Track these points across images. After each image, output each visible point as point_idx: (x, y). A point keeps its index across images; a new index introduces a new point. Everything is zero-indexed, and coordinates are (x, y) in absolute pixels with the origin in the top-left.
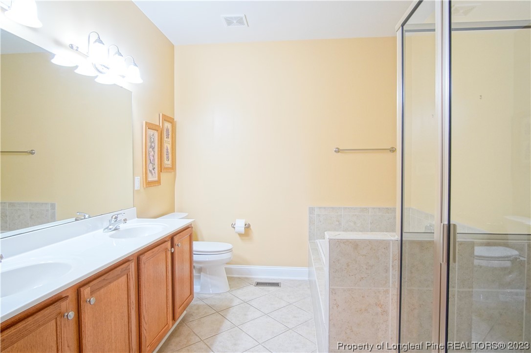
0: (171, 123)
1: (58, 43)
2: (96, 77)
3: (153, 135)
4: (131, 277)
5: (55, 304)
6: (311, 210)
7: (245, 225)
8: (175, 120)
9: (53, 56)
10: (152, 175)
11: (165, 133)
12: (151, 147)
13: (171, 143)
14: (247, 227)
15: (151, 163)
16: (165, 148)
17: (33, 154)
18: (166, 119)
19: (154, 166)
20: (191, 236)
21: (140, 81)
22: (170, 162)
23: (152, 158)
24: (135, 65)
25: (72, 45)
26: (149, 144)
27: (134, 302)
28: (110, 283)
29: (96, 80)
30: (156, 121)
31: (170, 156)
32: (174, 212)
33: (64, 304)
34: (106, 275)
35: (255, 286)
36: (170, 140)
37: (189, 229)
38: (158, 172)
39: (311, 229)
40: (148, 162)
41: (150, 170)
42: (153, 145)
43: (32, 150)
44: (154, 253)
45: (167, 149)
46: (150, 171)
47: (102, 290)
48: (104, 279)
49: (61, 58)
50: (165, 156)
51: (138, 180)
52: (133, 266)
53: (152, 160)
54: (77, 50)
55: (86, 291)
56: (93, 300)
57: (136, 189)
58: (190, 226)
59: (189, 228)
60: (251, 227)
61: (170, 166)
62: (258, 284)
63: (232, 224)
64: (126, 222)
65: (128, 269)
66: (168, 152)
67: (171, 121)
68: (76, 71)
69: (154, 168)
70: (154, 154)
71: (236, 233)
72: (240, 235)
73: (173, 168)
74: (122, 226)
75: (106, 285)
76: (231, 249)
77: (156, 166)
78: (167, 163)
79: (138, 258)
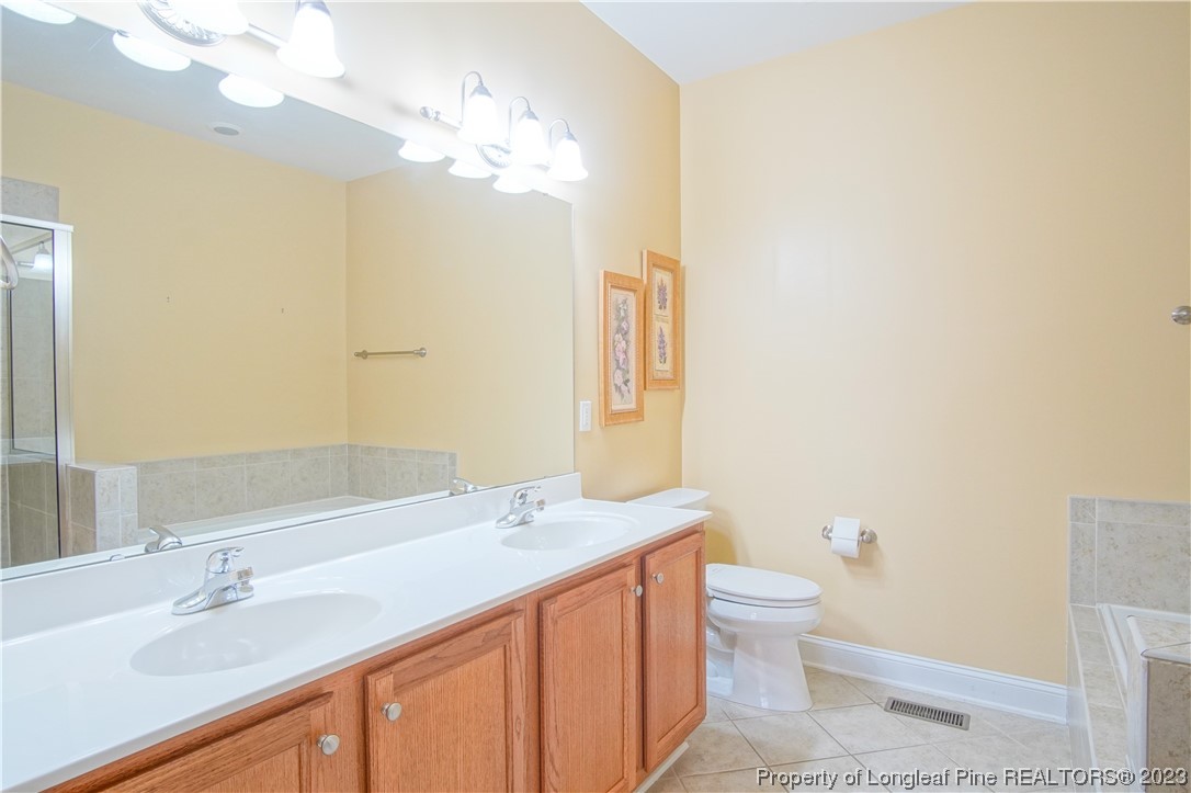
0: (672, 271)
1: (400, 110)
2: (494, 178)
3: (625, 302)
4: (514, 654)
5: (295, 711)
6: (1081, 508)
7: (862, 534)
8: (682, 264)
9: (401, 142)
10: (623, 396)
11: (655, 296)
12: (619, 330)
13: (670, 318)
14: (868, 540)
15: (618, 367)
16: (657, 331)
17: (423, 355)
18: (657, 262)
19: (627, 376)
20: (698, 555)
21: (581, 174)
22: (668, 366)
23: (622, 357)
24: (571, 137)
25: (424, 108)
26: (614, 324)
27: (522, 716)
28: (451, 667)
29: (498, 186)
30: (633, 268)
31: (669, 350)
32: (681, 486)
33: (317, 714)
34: (441, 646)
35: (885, 710)
36: (668, 312)
37: (693, 537)
38: (637, 387)
39: (1079, 568)
40: (613, 365)
41: (616, 385)
42: (624, 325)
43: (422, 349)
44: (585, 595)
45: (662, 335)
46: (618, 388)
47: (430, 684)
48: (434, 657)
49: (419, 147)
50: (655, 353)
51: (587, 410)
52: (520, 628)
53: (621, 361)
54: (437, 119)
55: (382, 684)
56: (395, 710)
57: (581, 429)
58: (698, 528)
59: (696, 532)
60: (879, 541)
61: (669, 375)
62: (896, 706)
63: (825, 528)
64: (542, 509)
65: (505, 636)
66: (662, 342)
67: (673, 267)
68: (453, 170)
69: (628, 381)
70: (628, 346)
71: (834, 552)
72: (847, 559)
73: (676, 381)
74: (538, 517)
75: (438, 673)
76: (818, 597)
77: (632, 376)
78: (662, 368)
79: (539, 606)
